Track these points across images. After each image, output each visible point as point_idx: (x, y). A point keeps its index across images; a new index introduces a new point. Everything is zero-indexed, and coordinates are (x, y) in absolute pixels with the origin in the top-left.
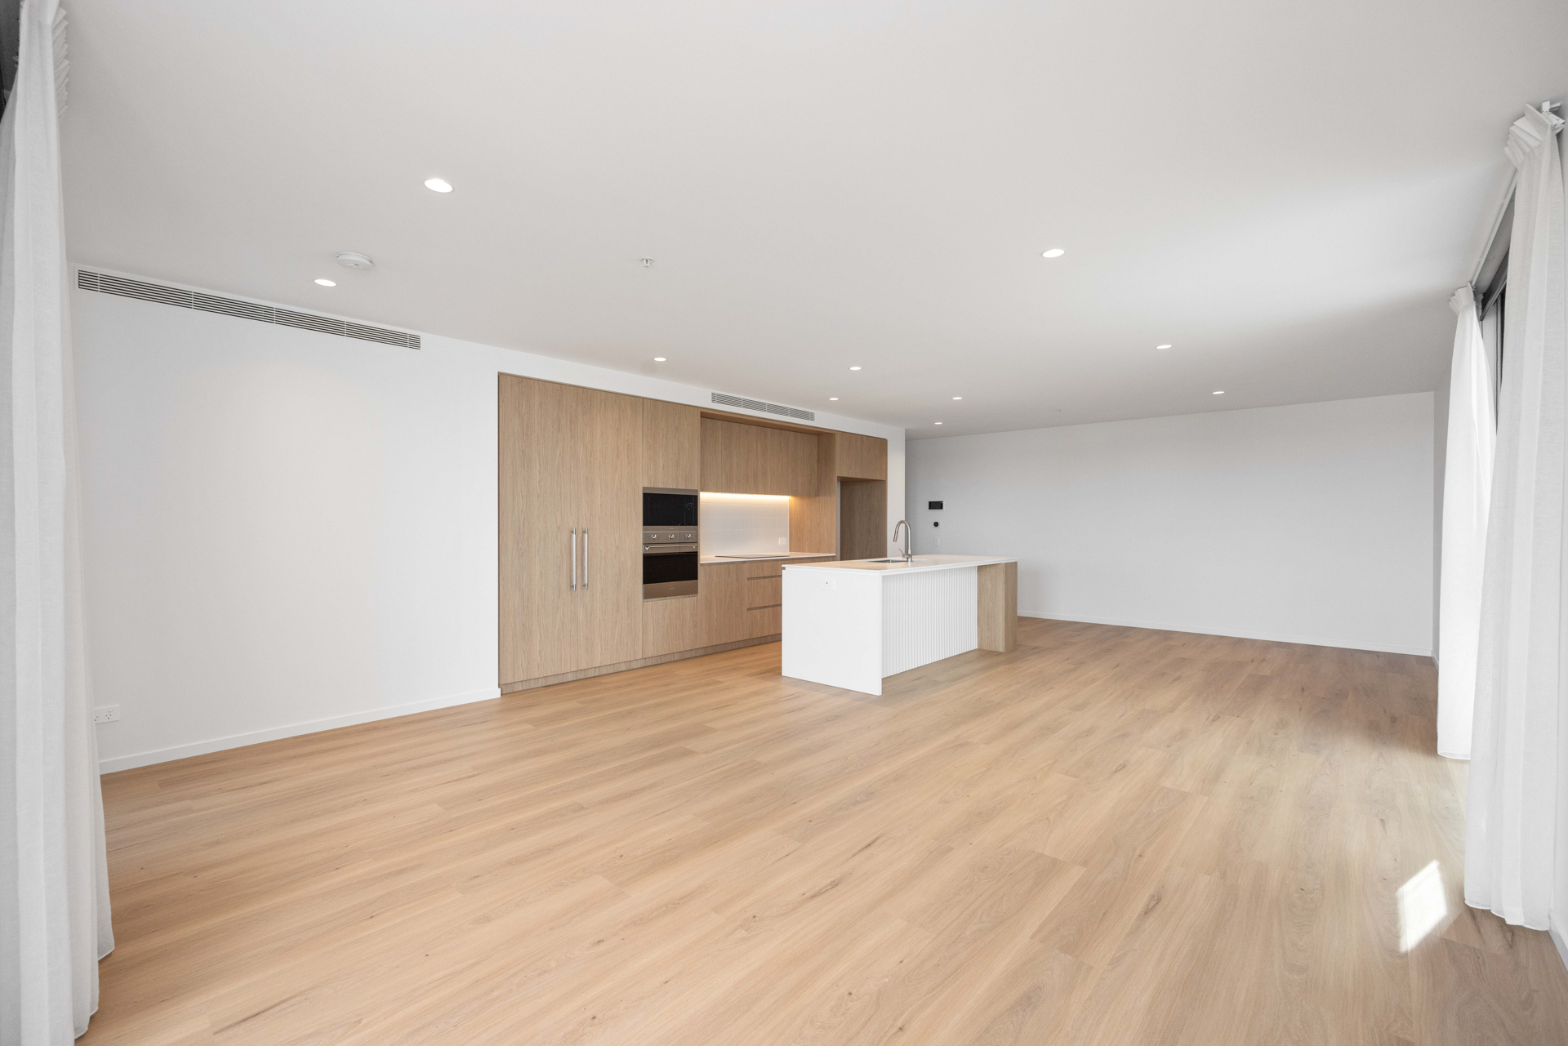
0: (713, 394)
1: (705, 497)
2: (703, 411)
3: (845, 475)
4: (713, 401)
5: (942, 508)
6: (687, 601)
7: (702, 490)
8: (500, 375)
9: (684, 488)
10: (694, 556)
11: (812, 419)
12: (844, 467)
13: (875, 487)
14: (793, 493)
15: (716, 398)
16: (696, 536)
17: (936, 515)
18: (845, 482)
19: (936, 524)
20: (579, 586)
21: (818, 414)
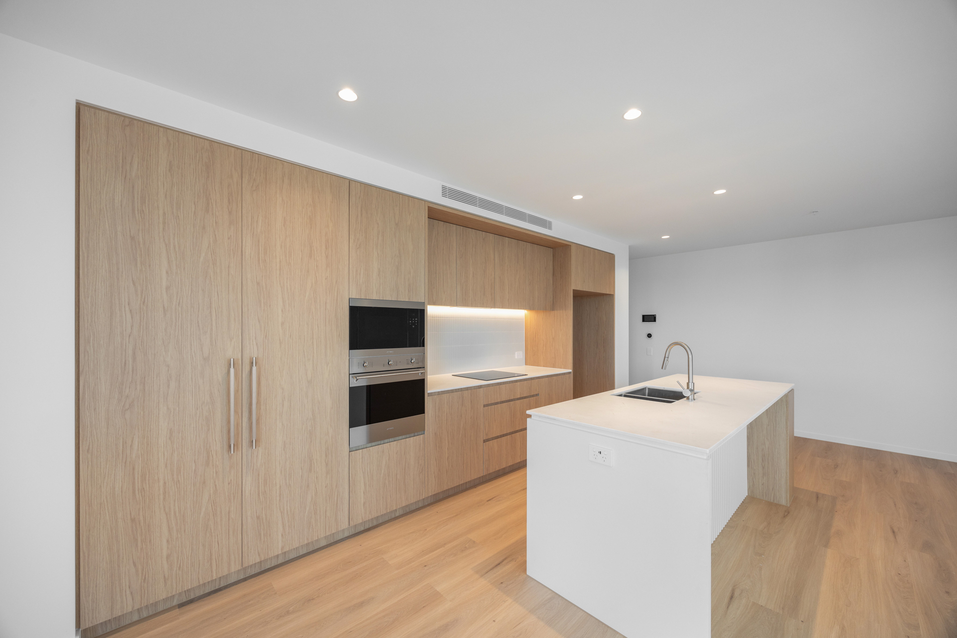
0: (444, 188)
1: (433, 311)
2: (431, 205)
3: (579, 288)
4: (444, 195)
5: (655, 321)
6: (412, 443)
7: (430, 304)
8: (80, 107)
9: (407, 300)
10: (419, 386)
11: (550, 228)
12: (579, 281)
13: (605, 299)
14: (530, 308)
15: (447, 192)
16: (423, 359)
17: (649, 327)
18: (580, 297)
19: (649, 336)
20: (245, 443)
21: (555, 223)
